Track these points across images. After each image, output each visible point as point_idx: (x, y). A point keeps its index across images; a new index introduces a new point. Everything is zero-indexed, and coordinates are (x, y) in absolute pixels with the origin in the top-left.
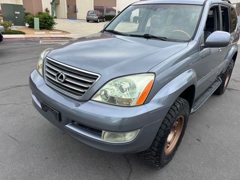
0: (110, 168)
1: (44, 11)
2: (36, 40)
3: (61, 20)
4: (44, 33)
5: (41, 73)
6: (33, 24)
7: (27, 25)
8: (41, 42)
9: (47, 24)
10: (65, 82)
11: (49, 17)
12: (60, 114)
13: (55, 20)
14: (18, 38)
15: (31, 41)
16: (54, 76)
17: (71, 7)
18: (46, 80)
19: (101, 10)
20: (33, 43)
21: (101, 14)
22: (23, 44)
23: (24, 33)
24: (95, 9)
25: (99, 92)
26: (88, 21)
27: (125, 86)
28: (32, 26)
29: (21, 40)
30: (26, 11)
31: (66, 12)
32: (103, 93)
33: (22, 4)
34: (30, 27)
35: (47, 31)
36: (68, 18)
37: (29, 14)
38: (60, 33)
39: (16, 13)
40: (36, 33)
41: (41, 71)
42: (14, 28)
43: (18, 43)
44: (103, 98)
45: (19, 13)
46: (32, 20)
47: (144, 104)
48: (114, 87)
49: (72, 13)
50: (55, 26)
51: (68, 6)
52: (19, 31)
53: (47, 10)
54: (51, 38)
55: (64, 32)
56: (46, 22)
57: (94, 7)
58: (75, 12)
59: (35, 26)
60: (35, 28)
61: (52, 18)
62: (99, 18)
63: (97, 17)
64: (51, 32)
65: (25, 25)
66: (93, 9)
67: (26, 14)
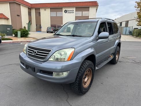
0: (58, 96)
1: (23, 28)
2: (18, 43)
3: (33, 32)
4: (23, 39)
5: (26, 53)
6: (17, 34)
7: (14, 35)
8: (21, 44)
9: (25, 34)
10: (37, 54)
11: (26, 31)
12: (34, 68)
13: (29, 32)
14: (9, 42)
15: (16, 43)
16: (32, 53)
17: (38, 25)
18: (28, 55)
19: (55, 26)
20: (17, 44)
21: (55, 28)
22: (12, 45)
23: (12, 40)
24: (51, 26)
25: (52, 57)
26: (48, 32)
27: (63, 53)
28: (16, 36)
29: (10, 43)
30: (13, 28)
31: (35, 28)
32: (53, 57)
33: (11, 24)
34: (15, 36)
35: (25, 38)
36: (36, 31)
37: (15, 29)
38: (32, 39)
39: (8, 29)
40: (18, 39)
41: (25, 52)
42: (6, 37)
43: (8, 45)
44: (53, 59)
45: (9, 29)
46: (17, 33)
47: (70, 60)
48: (58, 54)
49: (39, 29)
50: (29, 35)
51: (36, 25)
52: (9, 39)
53: (25, 27)
54: (27, 41)
55: (34, 38)
56: (24, 33)
57: (51, 25)
58: (41, 28)
59: (18, 36)
60: (18, 37)
61: (28, 31)
62: (53, 31)
63: (52, 30)
64: (27, 38)
65: (12, 35)
66: (50, 26)
67: (13, 30)
